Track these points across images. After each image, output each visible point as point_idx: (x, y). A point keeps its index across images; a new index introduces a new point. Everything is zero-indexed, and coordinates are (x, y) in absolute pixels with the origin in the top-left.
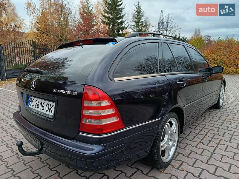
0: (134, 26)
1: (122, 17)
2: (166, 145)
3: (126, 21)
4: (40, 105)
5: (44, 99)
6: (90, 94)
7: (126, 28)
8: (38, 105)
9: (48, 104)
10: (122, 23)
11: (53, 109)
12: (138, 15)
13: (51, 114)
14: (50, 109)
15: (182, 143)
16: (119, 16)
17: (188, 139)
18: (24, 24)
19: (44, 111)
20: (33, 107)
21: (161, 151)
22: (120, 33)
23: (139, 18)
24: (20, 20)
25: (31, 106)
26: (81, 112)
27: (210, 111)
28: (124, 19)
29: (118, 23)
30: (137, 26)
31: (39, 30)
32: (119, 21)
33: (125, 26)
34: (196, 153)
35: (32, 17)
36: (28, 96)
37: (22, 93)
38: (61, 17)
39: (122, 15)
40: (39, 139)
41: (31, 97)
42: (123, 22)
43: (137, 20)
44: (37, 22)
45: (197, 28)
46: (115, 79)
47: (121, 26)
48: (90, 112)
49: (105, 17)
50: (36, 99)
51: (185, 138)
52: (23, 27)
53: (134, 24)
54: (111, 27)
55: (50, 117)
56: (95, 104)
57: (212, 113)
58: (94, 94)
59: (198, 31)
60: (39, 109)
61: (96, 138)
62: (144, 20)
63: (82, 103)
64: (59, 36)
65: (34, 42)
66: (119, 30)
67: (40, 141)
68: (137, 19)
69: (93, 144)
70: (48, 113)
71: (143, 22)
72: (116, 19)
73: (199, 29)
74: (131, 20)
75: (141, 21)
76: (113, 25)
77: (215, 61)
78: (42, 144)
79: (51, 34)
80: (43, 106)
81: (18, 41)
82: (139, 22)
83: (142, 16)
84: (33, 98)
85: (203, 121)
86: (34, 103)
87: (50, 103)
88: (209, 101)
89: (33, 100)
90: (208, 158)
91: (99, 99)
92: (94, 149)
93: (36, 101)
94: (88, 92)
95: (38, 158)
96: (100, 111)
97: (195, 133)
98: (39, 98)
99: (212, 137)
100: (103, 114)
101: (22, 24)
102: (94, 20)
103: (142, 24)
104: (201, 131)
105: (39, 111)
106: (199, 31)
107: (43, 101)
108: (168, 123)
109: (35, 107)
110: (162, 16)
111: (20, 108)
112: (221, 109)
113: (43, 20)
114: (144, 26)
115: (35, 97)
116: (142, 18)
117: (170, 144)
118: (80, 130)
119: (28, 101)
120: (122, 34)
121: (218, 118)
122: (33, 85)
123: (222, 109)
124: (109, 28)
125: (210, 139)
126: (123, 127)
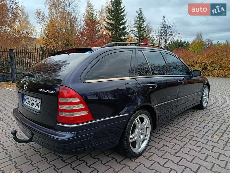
0: (136, 31)
1: (124, 23)
2: (136, 138)
3: (128, 26)
4: (31, 102)
5: (34, 97)
6: (65, 93)
7: (128, 33)
8: (30, 102)
9: (36, 101)
10: (124, 29)
11: (40, 105)
12: (140, 21)
13: (38, 109)
14: (38, 105)
15: (158, 138)
16: (121, 22)
17: (164, 135)
18: (35, 31)
19: (34, 107)
20: (27, 104)
21: (131, 142)
22: (123, 38)
23: (141, 24)
24: (32, 27)
25: (25, 103)
26: (58, 107)
27: (193, 112)
28: (126, 25)
29: (120, 29)
30: (139, 31)
31: (48, 36)
32: (121, 27)
33: (127, 32)
34: (168, 147)
35: (42, 25)
36: (23, 95)
37: (19, 92)
38: (68, 24)
39: (124, 21)
40: (30, 130)
41: (26, 96)
42: (126, 28)
43: (138, 26)
44: (46, 29)
45: (199, 32)
46: (86, 81)
47: (123, 32)
48: (66, 107)
49: (108, 23)
50: (28, 97)
51: (162, 134)
52: (34, 34)
53: (136, 29)
54: (113, 33)
55: (37, 111)
56: (69, 100)
57: (195, 113)
58: (68, 93)
59: (199, 35)
60: (30, 105)
61: (69, 127)
62: (145, 25)
63: (58, 100)
64: (66, 41)
65: (42, 47)
66: (121, 35)
67: (31, 131)
68: (138, 24)
69: (66, 132)
70: (36, 108)
71: (145, 28)
72: (119, 25)
73: (201, 33)
74: (134, 26)
75: (143, 26)
76: (116, 31)
77: (212, 64)
78: (32, 134)
79: (59, 39)
80: (33, 103)
81: (29, 47)
82: (140, 28)
83: (144, 22)
84: (27, 96)
85: (183, 120)
86: (27, 100)
87: (37, 100)
88: (190, 101)
89: (27, 98)
90: (177, 151)
91: (71, 97)
92: (66, 136)
93: (29, 98)
94: (63, 92)
95: (32, 147)
96: (72, 106)
97: (172, 130)
98: (31, 96)
99: (187, 134)
100: (74, 109)
101: (34, 30)
102: (98, 26)
103: (144, 30)
104: (178, 128)
105: (30, 107)
106: (201, 34)
107: (34, 99)
108: (138, 119)
109: (28, 104)
110: (164, 21)
111: (18, 105)
112: (204, 110)
113: (52, 27)
114: (145, 32)
115: (28, 96)
116: (144, 24)
117: (141, 137)
118: (57, 121)
119: (23, 99)
120: (125, 39)
121: (199, 118)
122: (26, 86)
123: (206, 110)
124: (112, 34)
125: (184, 135)
126: (92, 119)
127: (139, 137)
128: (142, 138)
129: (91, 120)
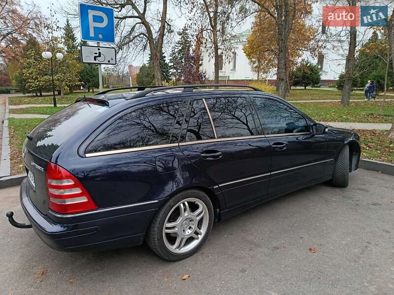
46: (87, 155)
118: (50, 207)
126: (94, 208)
127: (184, 230)
128: (187, 233)
129: (92, 209)
